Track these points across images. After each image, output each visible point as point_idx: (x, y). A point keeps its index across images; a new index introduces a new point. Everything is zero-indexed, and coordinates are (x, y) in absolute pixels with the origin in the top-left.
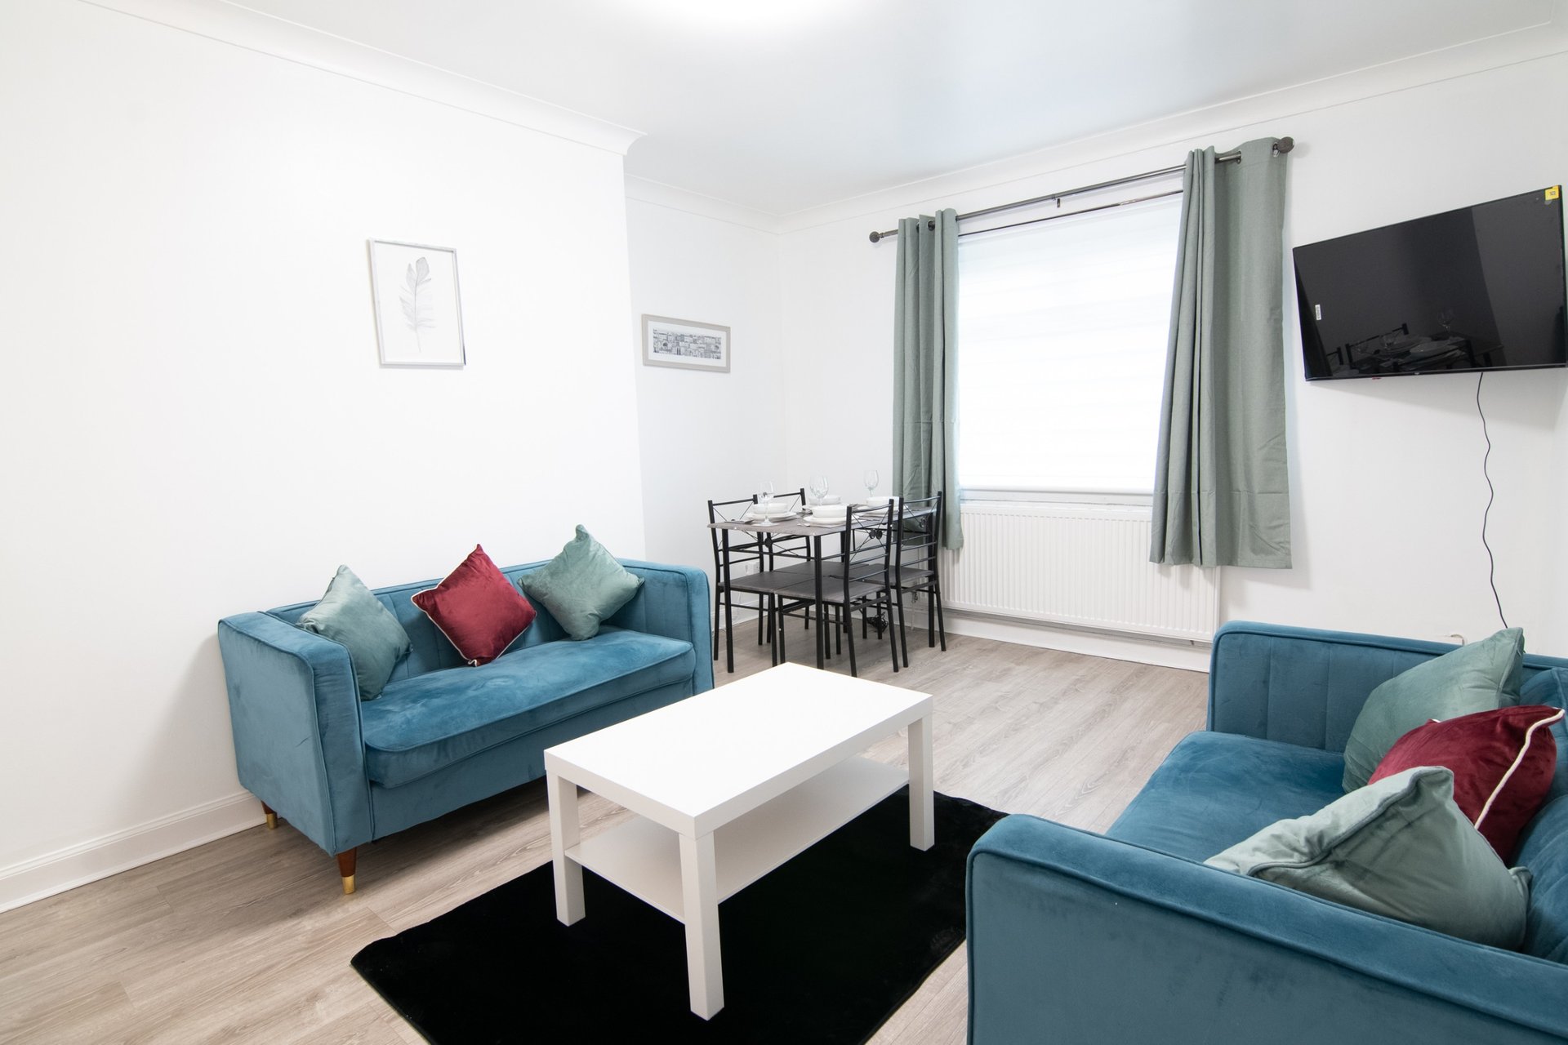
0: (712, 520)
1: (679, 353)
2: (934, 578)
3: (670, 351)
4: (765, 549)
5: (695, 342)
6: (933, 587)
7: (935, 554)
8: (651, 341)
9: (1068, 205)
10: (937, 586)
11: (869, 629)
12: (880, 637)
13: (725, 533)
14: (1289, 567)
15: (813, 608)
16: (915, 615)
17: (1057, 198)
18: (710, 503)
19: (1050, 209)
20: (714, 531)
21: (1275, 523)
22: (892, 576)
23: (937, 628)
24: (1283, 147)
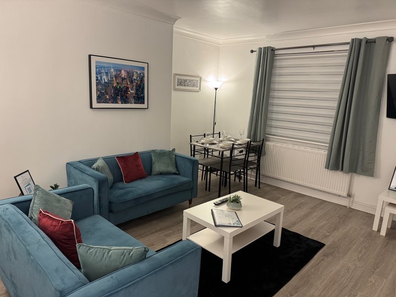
0: (191, 142)
1: (185, 86)
2: (259, 165)
3: (182, 85)
4: (206, 153)
5: (190, 82)
6: (258, 169)
7: (260, 158)
8: (176, 82)
9: (317, 49)
10: (259, 168)
11: (236, 178)
12: (240, 181)
13: (194, 146)
14: (373, 176)
15: (219, 172)
16: (251, 176)
17: (314, 47)
18: (191, 136)
19: (311, 50)
20: (191, 145)
21: (370, 162)
22: (246, 164)
23: (258, 180)
24: (390, 40)
